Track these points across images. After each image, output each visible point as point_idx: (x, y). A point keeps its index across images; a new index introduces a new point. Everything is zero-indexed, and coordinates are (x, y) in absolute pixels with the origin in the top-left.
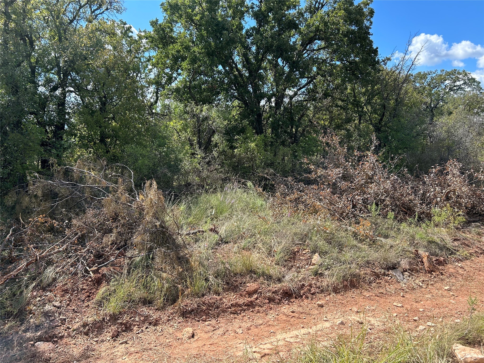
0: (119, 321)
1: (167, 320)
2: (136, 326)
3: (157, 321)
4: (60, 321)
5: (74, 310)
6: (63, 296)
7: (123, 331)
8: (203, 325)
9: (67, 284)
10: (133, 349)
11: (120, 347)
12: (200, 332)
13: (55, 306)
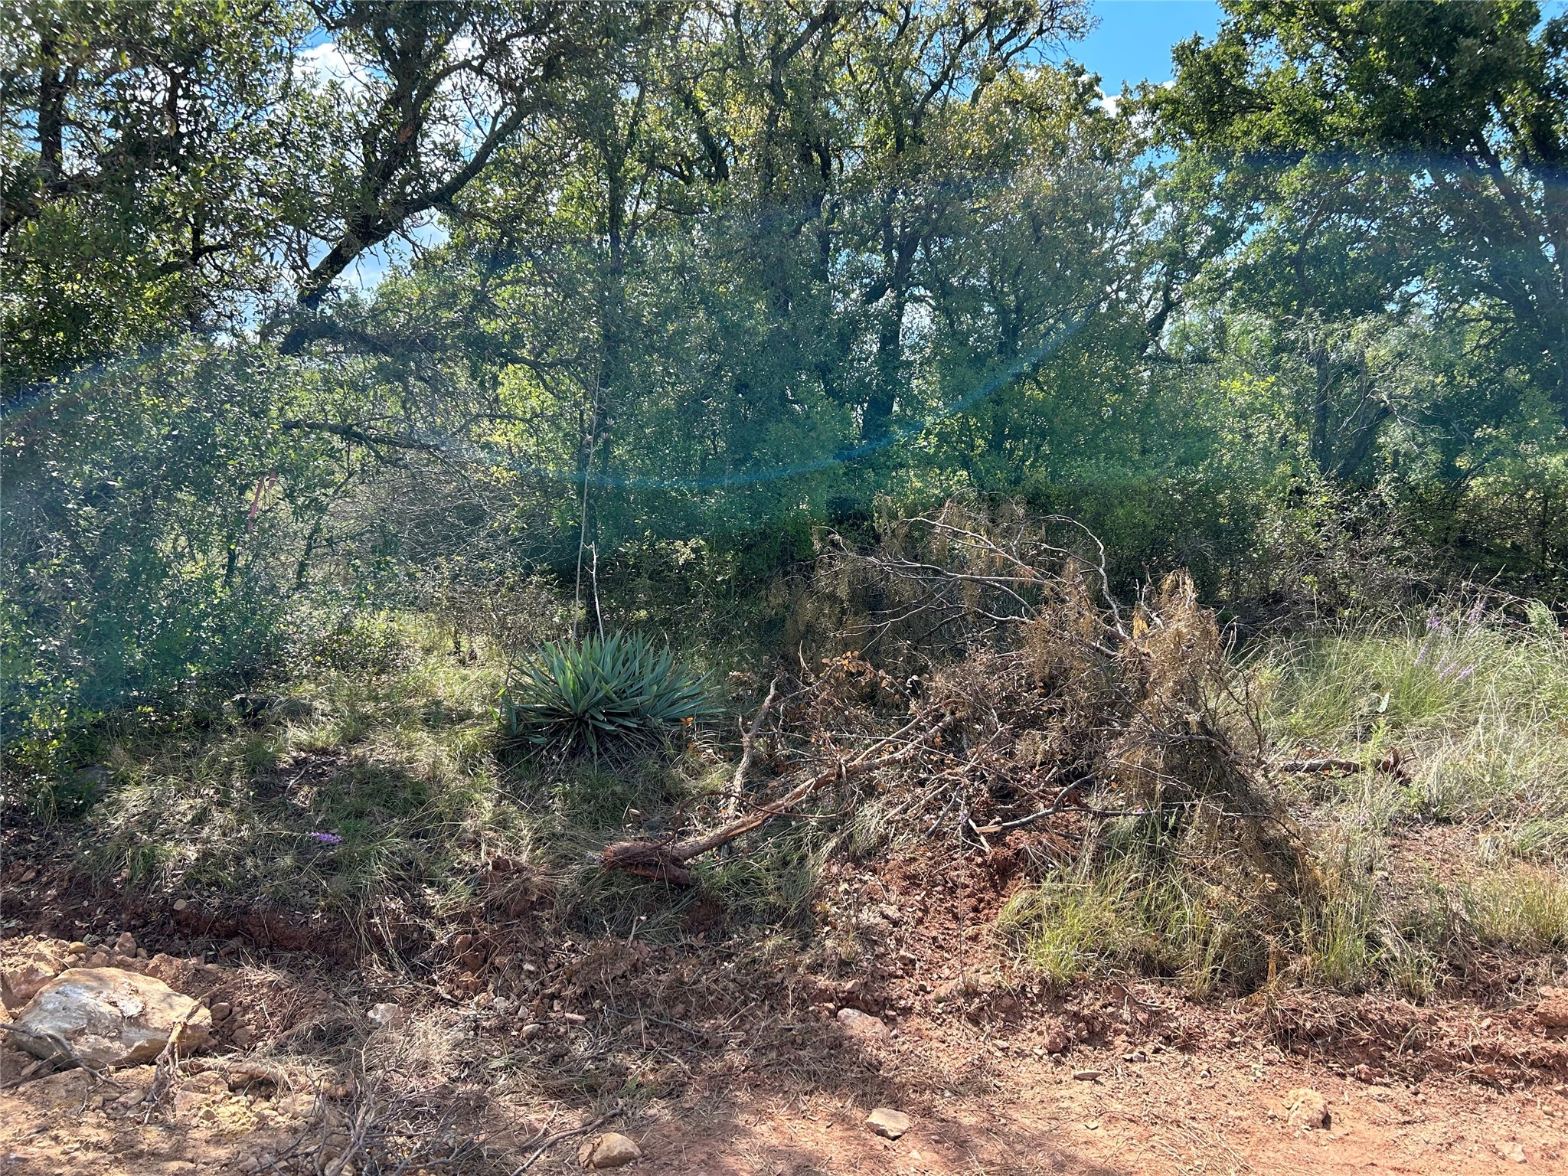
0: (1068, 1007)
1: (1225, 1042)
2: (1123, 1037)
3: (1190, 1036)
4: (899, 964)
5: (935, 939)
6: (905, 892)
7: (1082, 1041)
8: (1360, 1093)
9: (915, 859)
10: (1120, 1107)
11: (1077, 1089)
12: (1350, 1114)
13: (886, 917)
